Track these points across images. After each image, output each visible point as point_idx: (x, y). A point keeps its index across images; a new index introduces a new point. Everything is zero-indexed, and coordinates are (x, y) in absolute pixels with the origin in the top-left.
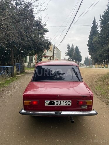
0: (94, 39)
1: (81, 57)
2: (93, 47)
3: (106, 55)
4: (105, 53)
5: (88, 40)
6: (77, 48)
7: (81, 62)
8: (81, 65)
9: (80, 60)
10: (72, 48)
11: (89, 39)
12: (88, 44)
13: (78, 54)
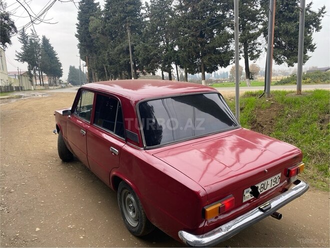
0: (91, 24)
1: (60, 65)
2: (92, 41)
3: (125, 62)
4: (121, 56)
5: (77, 24)
6: (45, 41)
7: (61, 78)
8: (63, 85)
9: (59, 73)
10: (33, 41)
11: (78, 22)
12: (77, 33)
13: (52, 58)
